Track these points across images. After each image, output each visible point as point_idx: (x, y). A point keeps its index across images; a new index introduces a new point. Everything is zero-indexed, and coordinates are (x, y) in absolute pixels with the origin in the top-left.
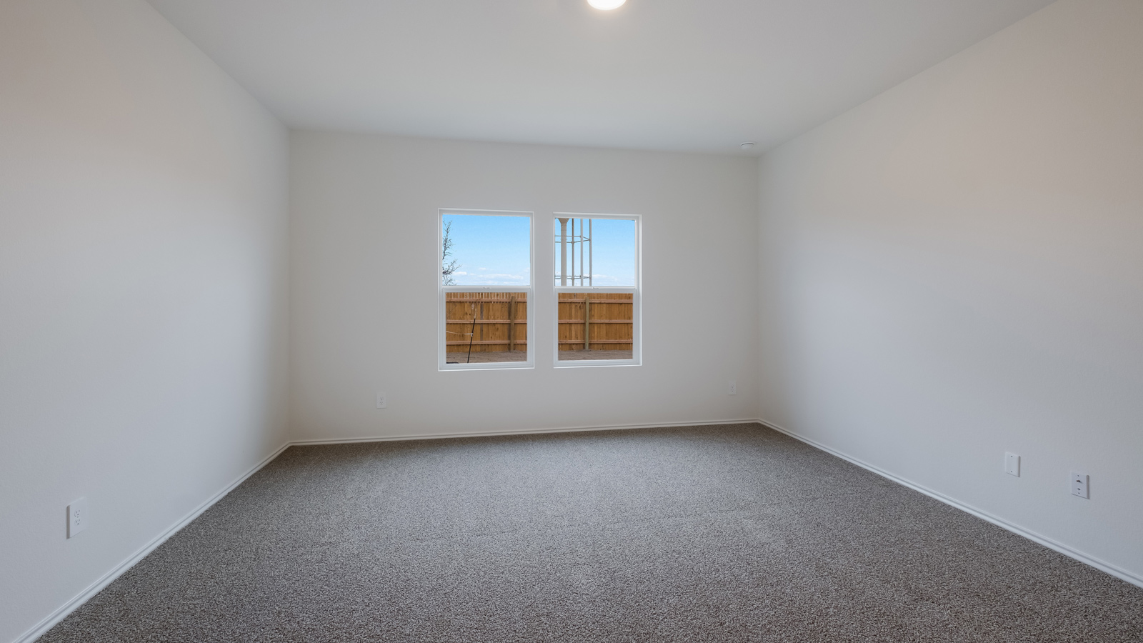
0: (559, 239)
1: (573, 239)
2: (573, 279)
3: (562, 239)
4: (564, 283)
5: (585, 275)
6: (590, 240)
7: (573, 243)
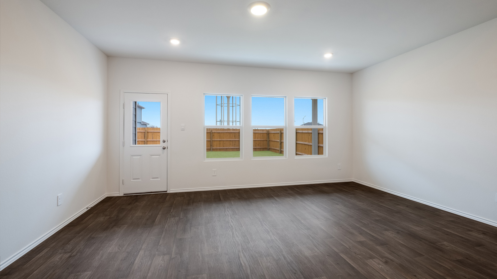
0: (226, 105)
1: (233, 105)
2: (233, 122)
3: (228, 105)
4: (228, 124)
5: (237, 120)
6: (240, 105)
7: (233, 106)
